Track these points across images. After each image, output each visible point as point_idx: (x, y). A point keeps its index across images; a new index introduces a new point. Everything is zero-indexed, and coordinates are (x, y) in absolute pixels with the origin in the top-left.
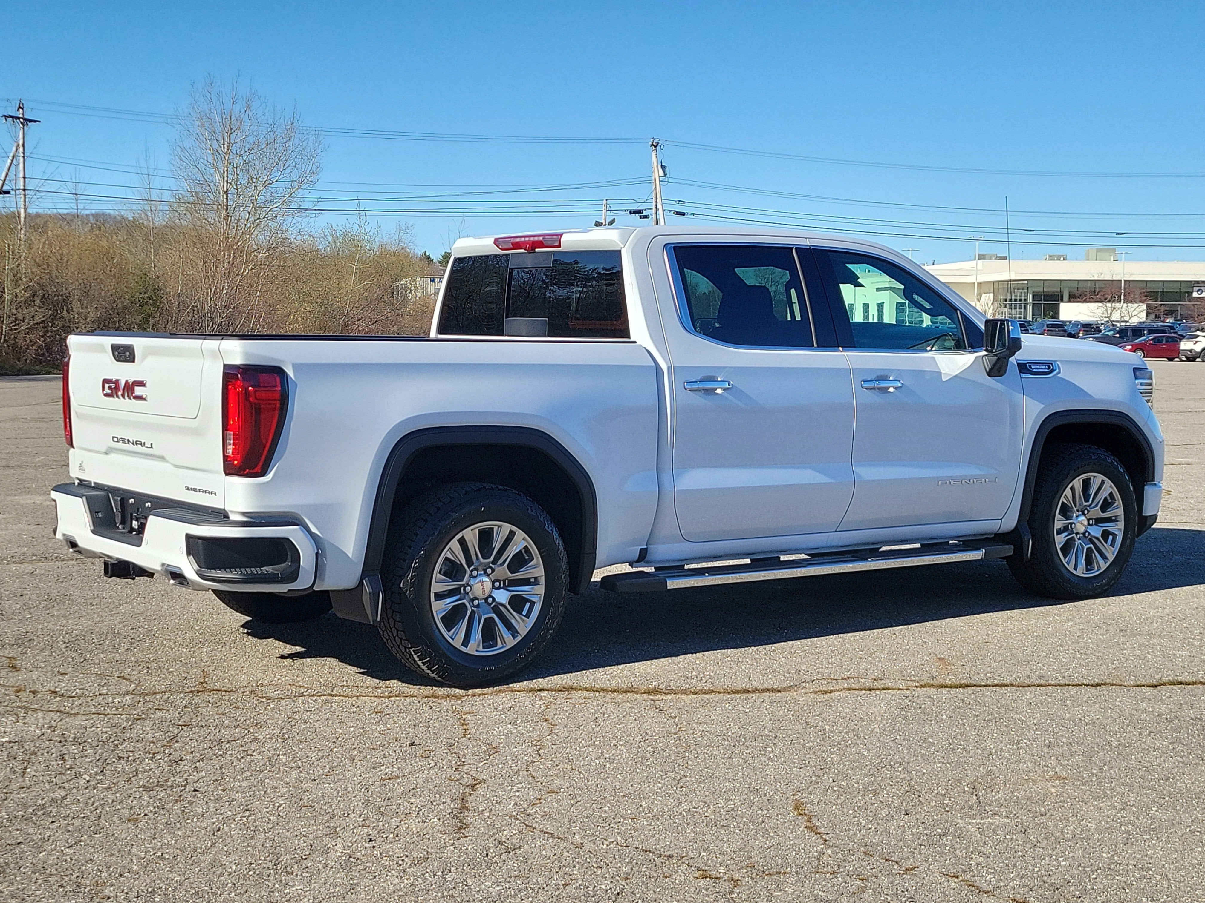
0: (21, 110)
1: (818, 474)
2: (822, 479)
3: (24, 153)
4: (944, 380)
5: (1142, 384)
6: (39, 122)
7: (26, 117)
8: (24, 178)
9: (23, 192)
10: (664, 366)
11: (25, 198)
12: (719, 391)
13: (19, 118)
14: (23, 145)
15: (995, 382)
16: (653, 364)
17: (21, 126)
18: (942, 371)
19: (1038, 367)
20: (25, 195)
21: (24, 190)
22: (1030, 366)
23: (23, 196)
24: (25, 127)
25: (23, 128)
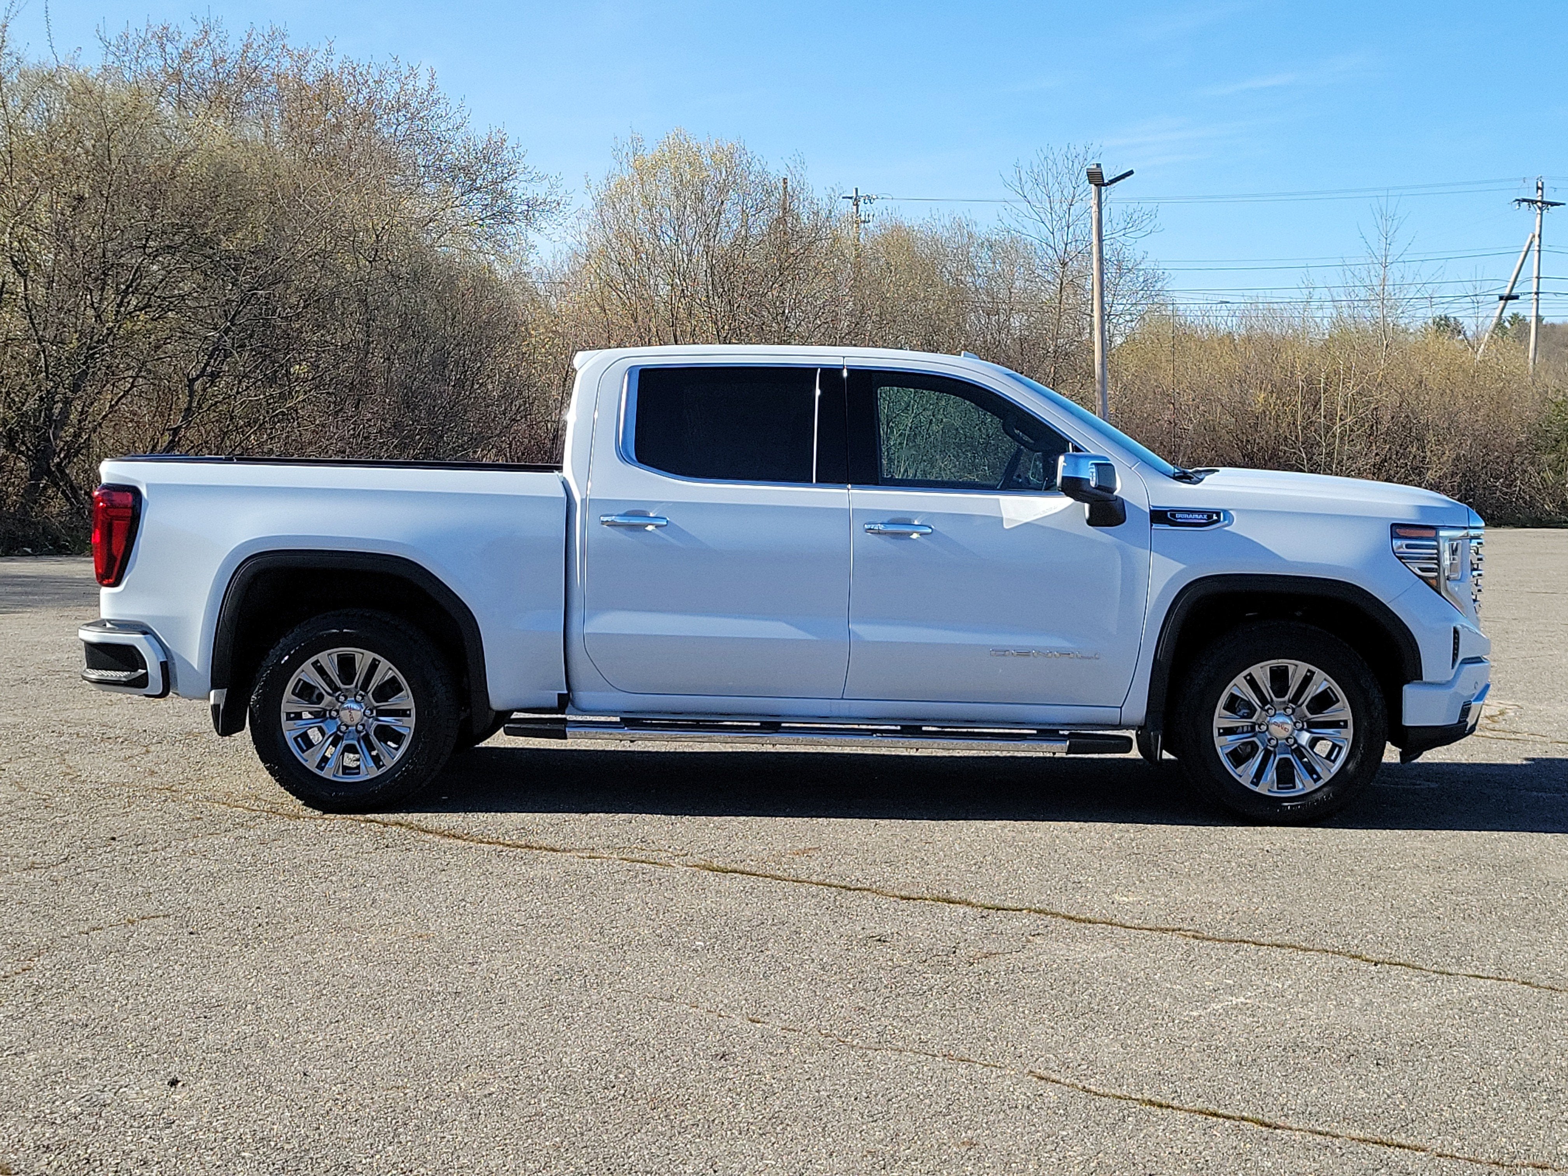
0: (1540, 191)
1: (793, 629)
2: (800, 635)
3: (1539, 246)
4: (1006, 526)
5: (1408, 546)
6: (1564, 204)
7: (1545, 199)
8: (1538, 278)
9: (1536, 296)
10: (577, 497)
11: (1538, 304)
12: (650, 528)
13: (1537, 202)
14: (1540, 236)
15: (1099, 532)
16: (563, 495)
17: (1539, 211)
18: (1004, 516)
19: (1191, 516)
20: (1537, 300)
21: (1537, 293)
22: (1173, 516)
23: (1534, 302)
24: (1545, 212)
25: (1541, 214)
